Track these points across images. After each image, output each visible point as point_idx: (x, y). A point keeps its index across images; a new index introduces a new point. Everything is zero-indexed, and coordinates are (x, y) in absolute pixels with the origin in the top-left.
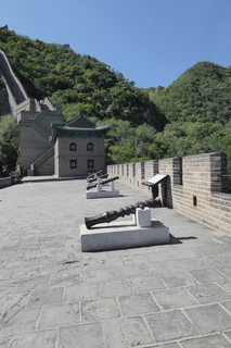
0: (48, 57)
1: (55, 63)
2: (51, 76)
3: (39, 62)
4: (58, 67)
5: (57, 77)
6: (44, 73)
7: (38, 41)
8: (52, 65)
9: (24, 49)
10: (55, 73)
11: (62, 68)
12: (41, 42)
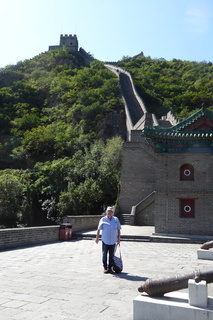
0: (186, 74)
1: (194, 80)
2: (187, 93)
3: (174, 82)
4: (197, 84)
5: (195, 93)
6: (179, 91)
7: (175, 60)
8: (190, 83)
9: (157, 70)
10: (193, 90)
11: (203, 84)
12: (179, 61)
